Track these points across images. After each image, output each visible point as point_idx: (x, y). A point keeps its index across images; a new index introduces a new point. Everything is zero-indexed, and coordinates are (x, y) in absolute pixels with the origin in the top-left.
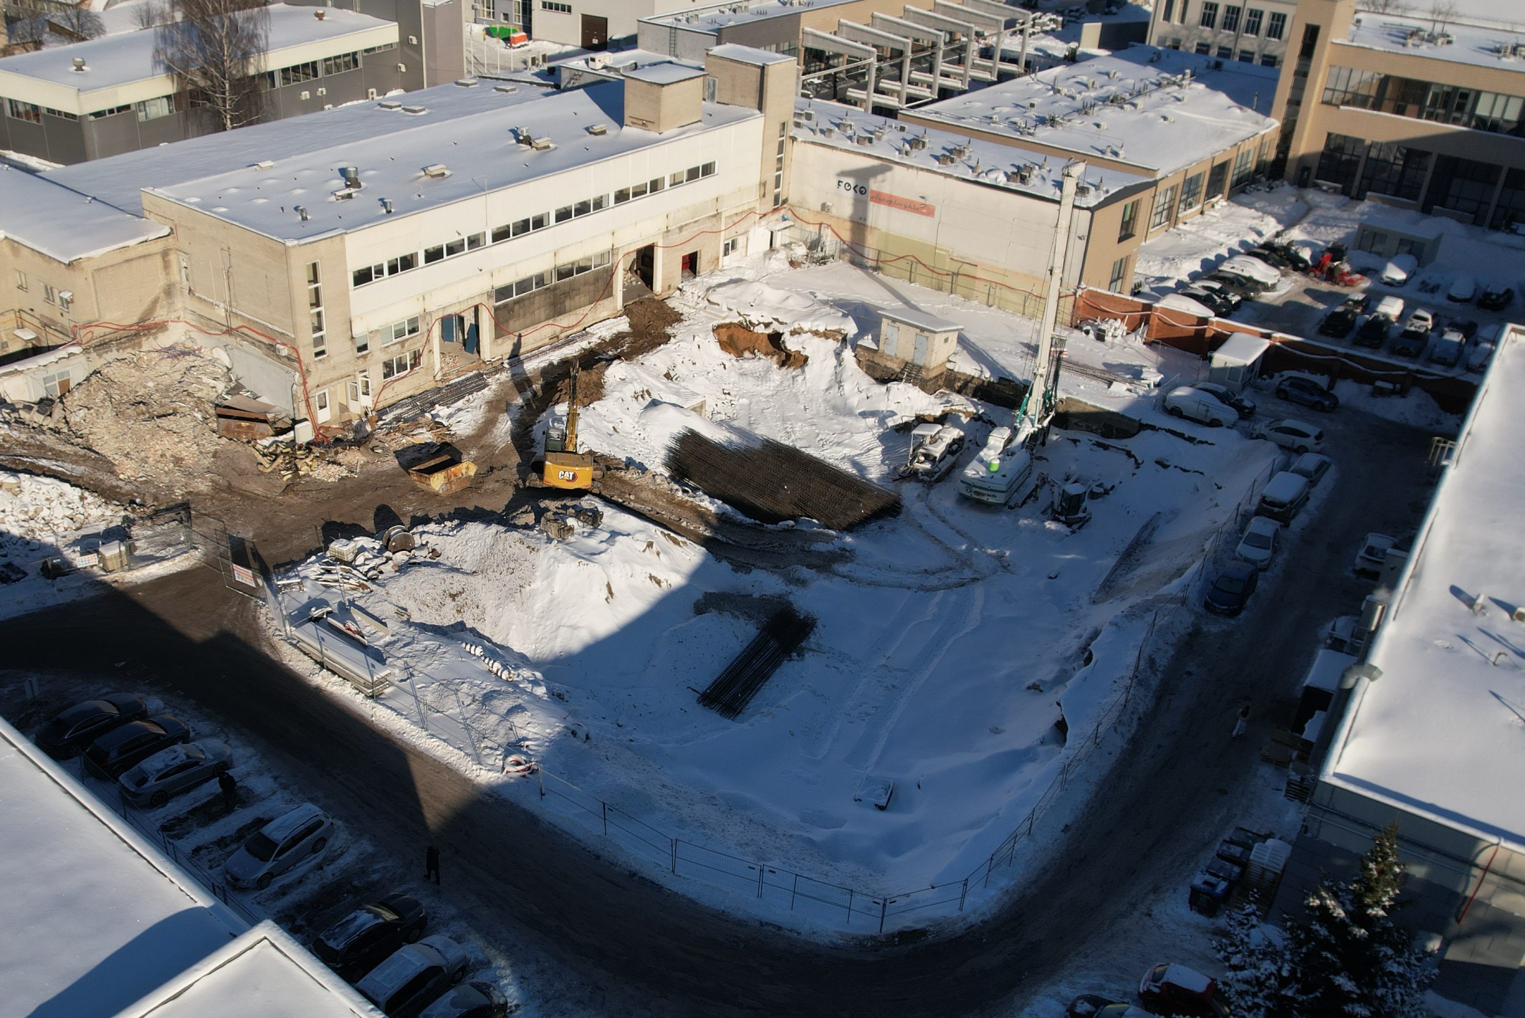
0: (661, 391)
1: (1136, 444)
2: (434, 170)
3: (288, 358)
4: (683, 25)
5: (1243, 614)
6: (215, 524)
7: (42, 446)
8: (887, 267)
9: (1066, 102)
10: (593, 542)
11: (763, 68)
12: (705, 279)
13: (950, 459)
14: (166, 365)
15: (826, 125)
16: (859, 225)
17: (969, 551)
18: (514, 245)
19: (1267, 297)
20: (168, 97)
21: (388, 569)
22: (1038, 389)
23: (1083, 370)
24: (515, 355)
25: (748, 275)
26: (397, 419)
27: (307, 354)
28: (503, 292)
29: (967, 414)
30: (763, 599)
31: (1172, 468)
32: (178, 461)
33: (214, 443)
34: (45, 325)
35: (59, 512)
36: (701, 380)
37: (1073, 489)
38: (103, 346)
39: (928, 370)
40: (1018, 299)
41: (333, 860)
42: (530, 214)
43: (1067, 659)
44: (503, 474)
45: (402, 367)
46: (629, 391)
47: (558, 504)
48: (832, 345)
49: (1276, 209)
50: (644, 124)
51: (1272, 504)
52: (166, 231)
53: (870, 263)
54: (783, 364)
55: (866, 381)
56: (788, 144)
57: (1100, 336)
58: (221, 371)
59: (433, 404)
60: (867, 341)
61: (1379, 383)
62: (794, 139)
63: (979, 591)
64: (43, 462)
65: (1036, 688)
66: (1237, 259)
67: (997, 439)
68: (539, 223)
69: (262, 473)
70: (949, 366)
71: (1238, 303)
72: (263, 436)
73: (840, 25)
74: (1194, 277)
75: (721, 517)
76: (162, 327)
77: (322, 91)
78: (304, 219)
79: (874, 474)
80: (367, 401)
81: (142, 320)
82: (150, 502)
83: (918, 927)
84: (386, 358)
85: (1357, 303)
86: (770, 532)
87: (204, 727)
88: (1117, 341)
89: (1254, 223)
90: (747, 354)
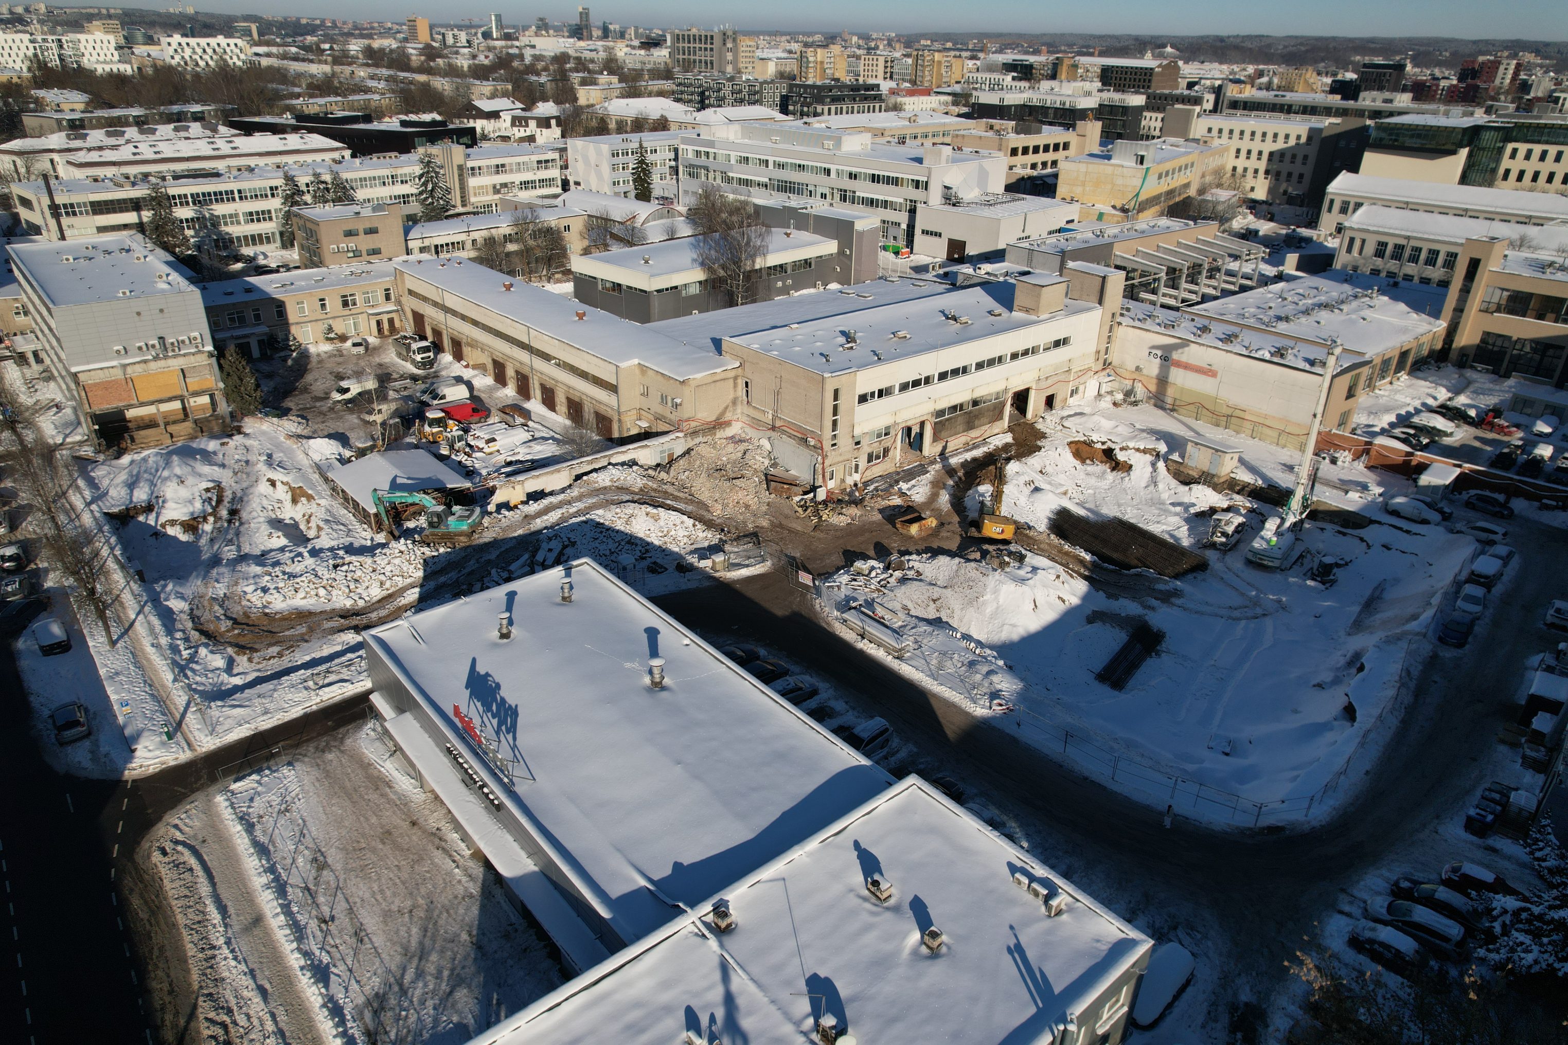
0: (1040, 482)
1: (1368, 533)
2: (901, 334)
3: (814, 447)
4: (1036, 248)
5: (1467, 646)
6: (775, 547)
7: (666, 492)
8: (1181, 410)
9: (1292, 307)
10: (1022, 573)
11: (1104, 278)
12: (1057, 412)
13: (1237, 536)
14: (730, 448)
15: (1141, 316)
16: (1163, 381)
17: (1257, 596)
18: (951, 383)
19: (1447, 441)
20: (700, 282)
21: (892, 580)
22: (1299, 493)
23: (1328, 483)
24: (942, 454)
25: (1087, 410)
26: (876, 489)
27: (827, 445)
28: (940, 413)
29: (1245, 507)
30: (1128, 617)
31: (1393, 551)
32: (747, 506)
33: (767, 497)
34: (657, 419)
35: (681, 533)
36: (1062, 476)
37: (1328, 560)
38: (695, 433)
39: (1219, 477)
40: (1275, 434)
41: (893, 754)
42: (959, 364)
43: (1338, 669)
44: (950, 527)
45: (878, 457)
46: (1022, 480)
47: (995, 547)
48: (1149, 458)
49: (1445, 382)
50: (1027, 311)
51: (1480, 576)
52: (738, 364)
53: (1168, 406)
54: (1113, 469)
55: (1174, 483)
56: (1116, 326)
57: (1334, 461)
58: (766, 454)
59: (897, 482)
60: (1175, 457)
61: (1545, 501)
62: (1119, 324)
63: (1268, 622)
64: (669, 502)
65: (1319, 686)
66: (1423, 414)
67: (1271, 525)
68: (965, 370)
69: (798, 518)
70: (1232, 475)
71: (1427, 444)
72: (796, 495)
73: (1137, 251)
74: (1392, 425)
75: (1093, 563)
76: (728, 424)
77: (790, 282)
78: (828, 361)
79: (1186, 542)
80: (857, 477)
81: (718, 419)
82: (733, 531)
83: (1280, 824)
84: (870, 450)
85: (1517, 447)
86: (1127, 575)
87: (793, 668)
88: (1346, 465)
89: (1430, 391)
90: (1088, 462)
